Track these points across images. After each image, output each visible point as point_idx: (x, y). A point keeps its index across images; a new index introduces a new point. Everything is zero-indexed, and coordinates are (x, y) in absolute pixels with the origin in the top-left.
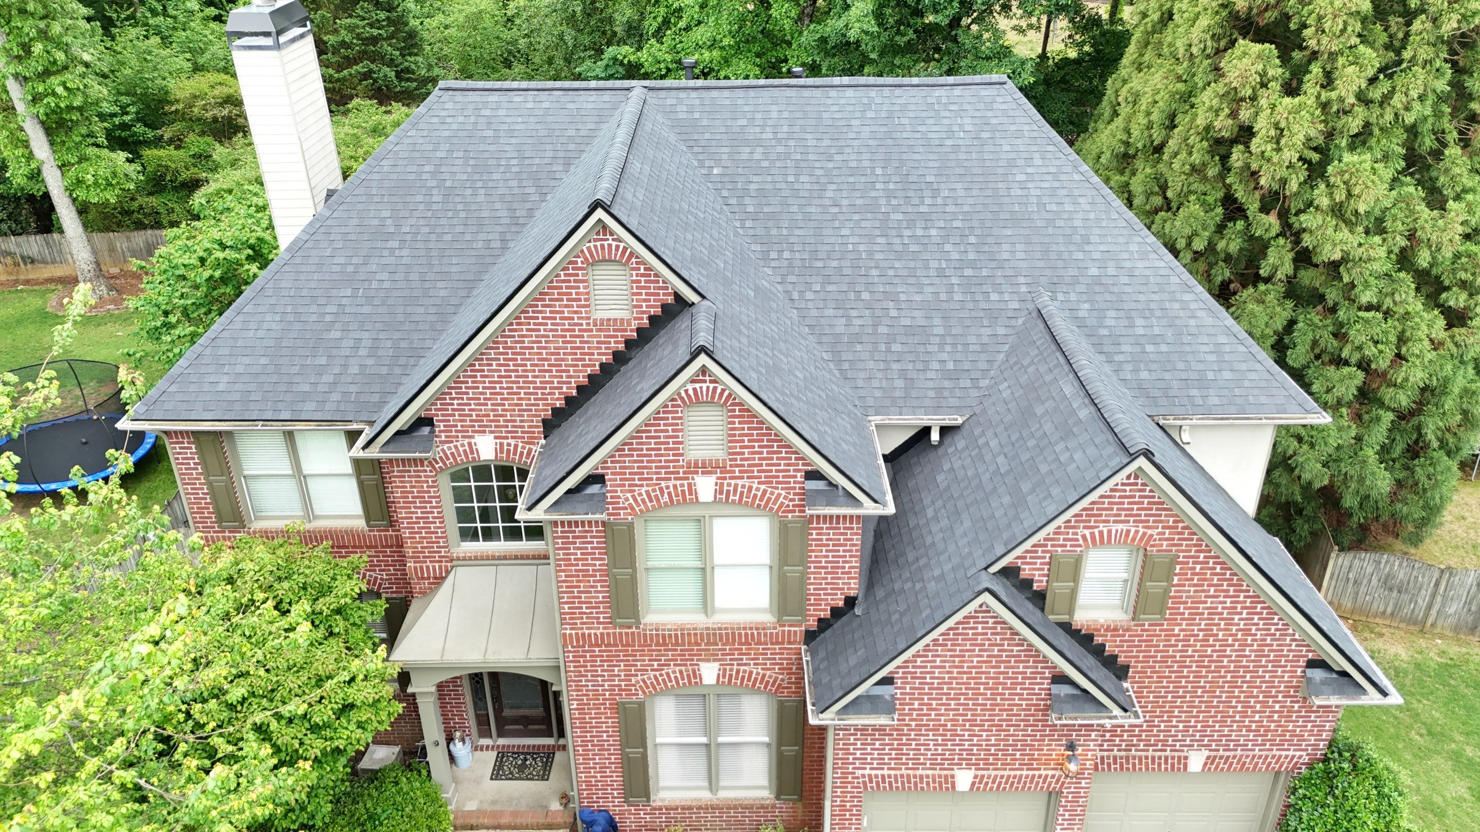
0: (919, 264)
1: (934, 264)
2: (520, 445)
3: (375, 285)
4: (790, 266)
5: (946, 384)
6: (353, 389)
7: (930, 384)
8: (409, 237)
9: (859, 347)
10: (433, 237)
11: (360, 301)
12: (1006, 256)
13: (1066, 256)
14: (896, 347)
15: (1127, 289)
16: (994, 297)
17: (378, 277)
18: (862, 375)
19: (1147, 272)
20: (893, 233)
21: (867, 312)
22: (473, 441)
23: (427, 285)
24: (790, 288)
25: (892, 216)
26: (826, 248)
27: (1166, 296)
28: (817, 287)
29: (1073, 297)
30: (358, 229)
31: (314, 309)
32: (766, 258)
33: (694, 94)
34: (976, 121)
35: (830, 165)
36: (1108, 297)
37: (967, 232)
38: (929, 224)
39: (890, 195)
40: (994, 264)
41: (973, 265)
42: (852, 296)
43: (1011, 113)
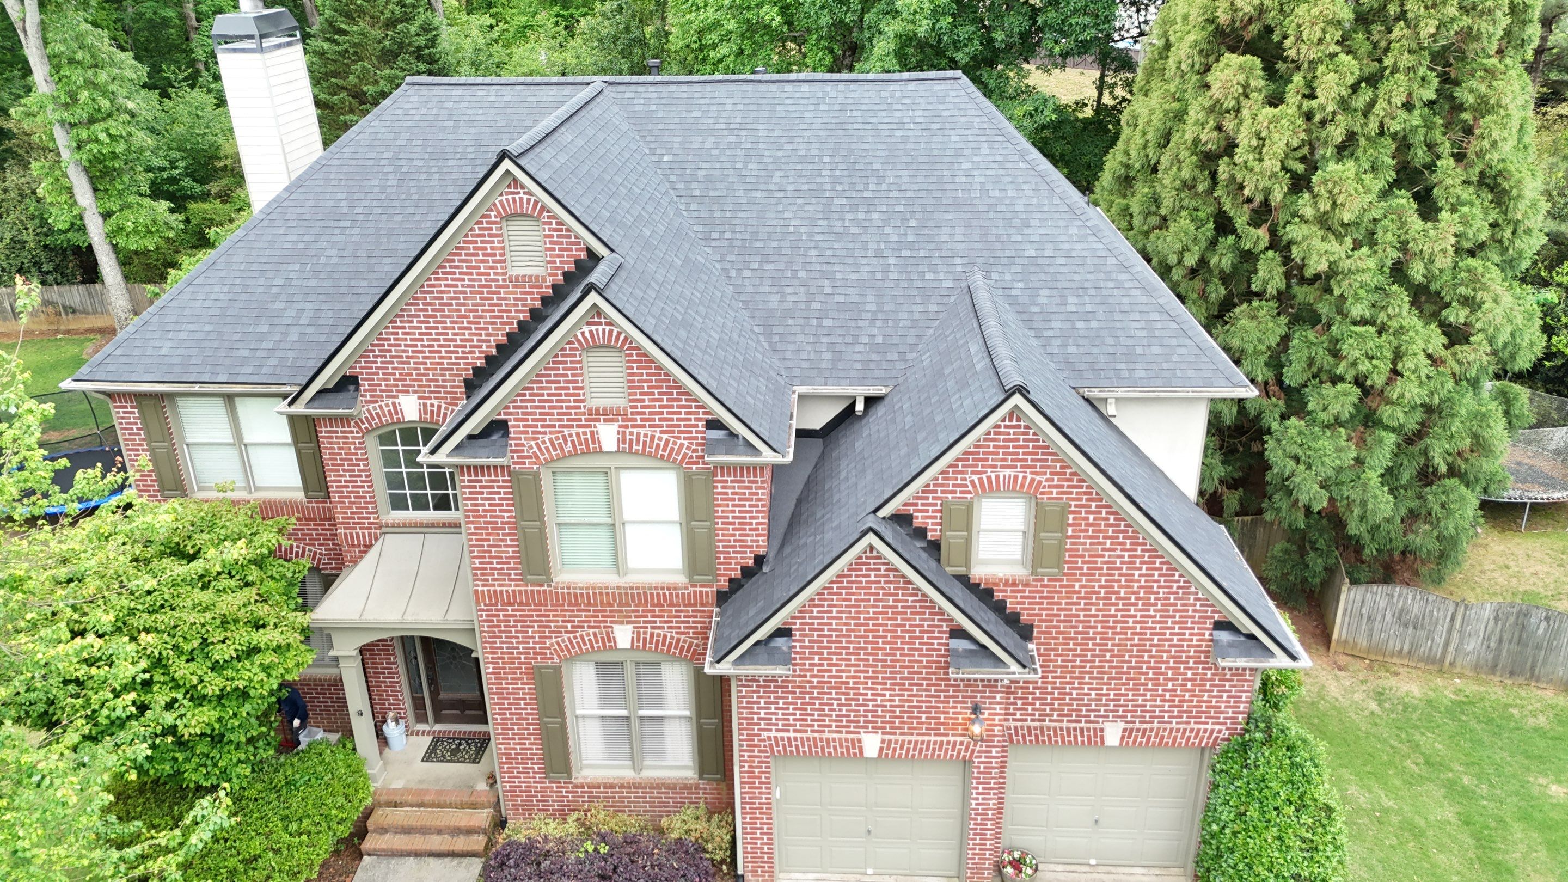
0: (858, 245)
1: (872, 246)
2: (443, 406)
3: (323, 260)
4: (731, 246)
5: (874, 357)
6: (291, 354)
7: (858, 357)
8: (361, 217)
9: (790, 322)
10: (384, 217)
11: (306, 275)
12: (944, 238)
13: (1004, 238)
14: (826, 322)
15: (1063, 269)
16: (929, 276)
17: (327, 253)
18: (792, 347)
19: (1085, 254)
20: (836, 216)
21: (802, 289)
22: (397, 401)
23: (373, 261)
24: (728, 266)
25: (836, 201)
26: (767, 229)
27: (1101, 276)
28: (756, 266)
29: (1008, 277)
30: (313, 210)
31: (262, 281)
32: (707, 238)
33: (652, 88)
34: (927, 114)
35: (780, 153)
36: (1043, 277)
37: (908, 216)
38: (872, 209)
39: (835, 181)
40: (932, 246)
41: (911, 246)
42: (789, 274)
43: (963, 106)
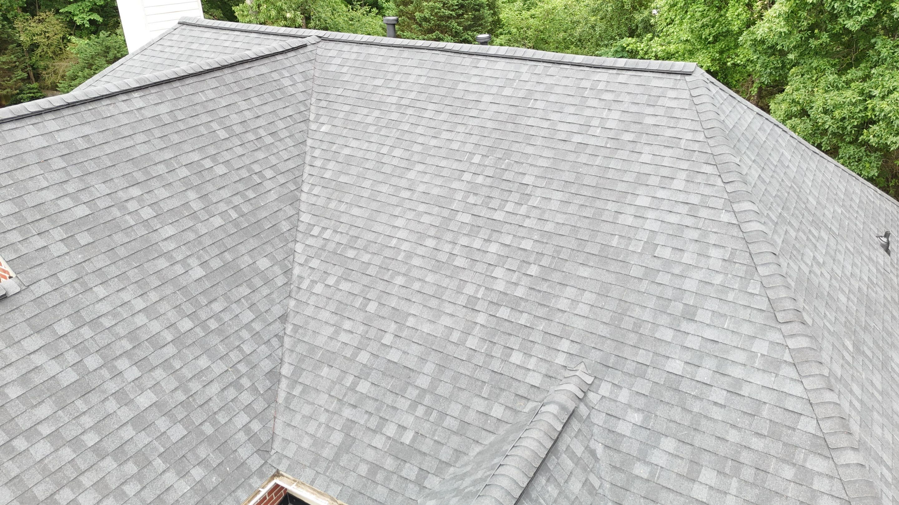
4: (323, 248)
5: (389, 462)
7: (370, 455)
9: (325, 371)
12: (563, 304)
13: (646, 330)
16: (516, 358)
20: (449, 237)
21: (361, 329)
25: (459, 217)
26: (369, 236)
37: (532, 259)
38: (495, 236)
39: (472, 190)
41: (515, 304)
42: (359, 302)
